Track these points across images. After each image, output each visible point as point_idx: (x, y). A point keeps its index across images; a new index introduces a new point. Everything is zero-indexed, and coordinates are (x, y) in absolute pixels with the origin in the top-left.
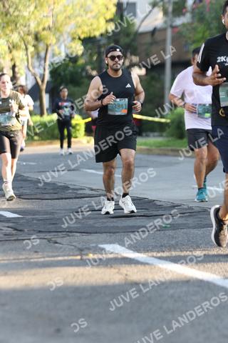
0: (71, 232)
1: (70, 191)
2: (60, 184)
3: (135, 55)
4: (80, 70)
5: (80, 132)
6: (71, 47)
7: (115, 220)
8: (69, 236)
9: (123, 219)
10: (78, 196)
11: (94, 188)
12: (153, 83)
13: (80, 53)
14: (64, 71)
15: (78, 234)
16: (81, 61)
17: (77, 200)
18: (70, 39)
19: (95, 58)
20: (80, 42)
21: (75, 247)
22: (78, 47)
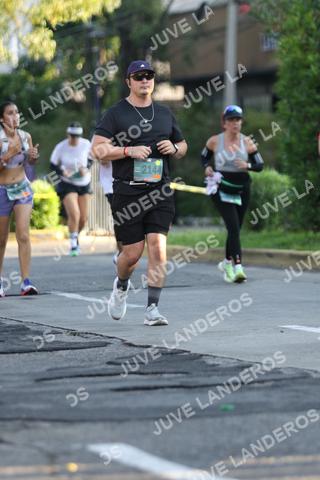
0: (32, 420)
2: (8, 323)
3: (163, 60)
6: (32, 44)
7: (121, 395)
8: (26, 427)
9: (139, 392)
11: (79, 329)
12: (200, 116)
13: (49, 55)
14: (17, 92)
15: (46, 425)
16: (52, 73)
18: (28, 26)
19: (80, 66)
20: (50, 33)
21: (40, 450)
22: (45, 44)
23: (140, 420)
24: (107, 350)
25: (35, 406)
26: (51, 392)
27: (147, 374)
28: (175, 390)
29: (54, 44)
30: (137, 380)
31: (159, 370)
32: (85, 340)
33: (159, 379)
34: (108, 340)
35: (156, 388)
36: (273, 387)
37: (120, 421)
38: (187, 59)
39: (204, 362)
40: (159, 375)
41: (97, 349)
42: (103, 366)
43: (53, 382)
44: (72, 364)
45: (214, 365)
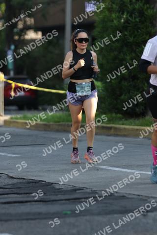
3: (30, 17)
9: (16, 205)
23: (18, 220)
27: (21, 194)
28: (37, 203)
30: (16, 197)
31: (28, 192)
33: (28, 197)
35: (26, 202)
37: (6, 221)
38: (44, 16)
39: (54, 187)
45: (59, 189)
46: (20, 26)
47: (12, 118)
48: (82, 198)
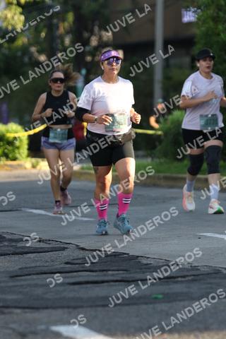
0: (7, 307)
1: (6, 244)
4: (19, 54)
5: (21, 151)
6: (6, 18)
7: (76, 287)
8: (3, 313)
9: (89, 286)
10: (17, 251)
13: (19, 27)
15: (18, 311)
16: (22, 41)
17: (16, 257)
18: (3, 4)
19: (43, 34)
20: (20, 10)
21: (14, 330)
22: (16, 18)
23: (91, 306)
24: (65, 253)
25: (10, 297)
26: (22, 286)
27: (96, 271)
28: (117, 283)
29: (22, 18)
30: (88, 275)
31: (105, 268)
32: (48, 246)
33: (105, 275)
34: (66, 246)
35: (103, 282)
36: (193, 280)
37: (75, 308)
39: (139, 262)
40: (105, 272)
41: (57, 252)
42: (62, 266)
43: (23, 278)
44: (38, 264)
45: (147, 264)
46: (94, 42)
47: (82, 168)
48: (178, 277)
